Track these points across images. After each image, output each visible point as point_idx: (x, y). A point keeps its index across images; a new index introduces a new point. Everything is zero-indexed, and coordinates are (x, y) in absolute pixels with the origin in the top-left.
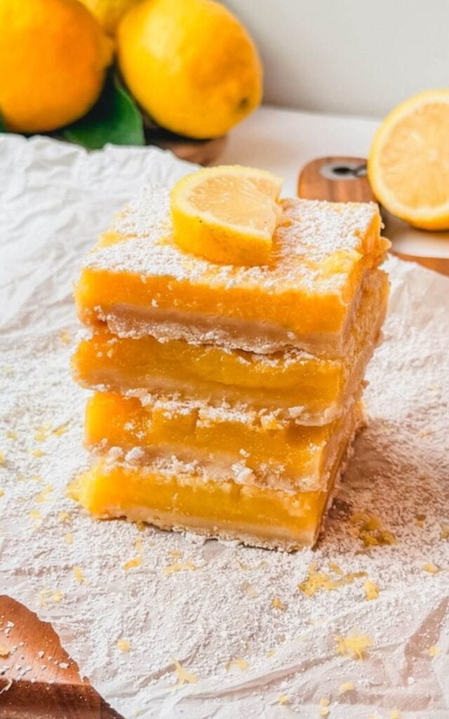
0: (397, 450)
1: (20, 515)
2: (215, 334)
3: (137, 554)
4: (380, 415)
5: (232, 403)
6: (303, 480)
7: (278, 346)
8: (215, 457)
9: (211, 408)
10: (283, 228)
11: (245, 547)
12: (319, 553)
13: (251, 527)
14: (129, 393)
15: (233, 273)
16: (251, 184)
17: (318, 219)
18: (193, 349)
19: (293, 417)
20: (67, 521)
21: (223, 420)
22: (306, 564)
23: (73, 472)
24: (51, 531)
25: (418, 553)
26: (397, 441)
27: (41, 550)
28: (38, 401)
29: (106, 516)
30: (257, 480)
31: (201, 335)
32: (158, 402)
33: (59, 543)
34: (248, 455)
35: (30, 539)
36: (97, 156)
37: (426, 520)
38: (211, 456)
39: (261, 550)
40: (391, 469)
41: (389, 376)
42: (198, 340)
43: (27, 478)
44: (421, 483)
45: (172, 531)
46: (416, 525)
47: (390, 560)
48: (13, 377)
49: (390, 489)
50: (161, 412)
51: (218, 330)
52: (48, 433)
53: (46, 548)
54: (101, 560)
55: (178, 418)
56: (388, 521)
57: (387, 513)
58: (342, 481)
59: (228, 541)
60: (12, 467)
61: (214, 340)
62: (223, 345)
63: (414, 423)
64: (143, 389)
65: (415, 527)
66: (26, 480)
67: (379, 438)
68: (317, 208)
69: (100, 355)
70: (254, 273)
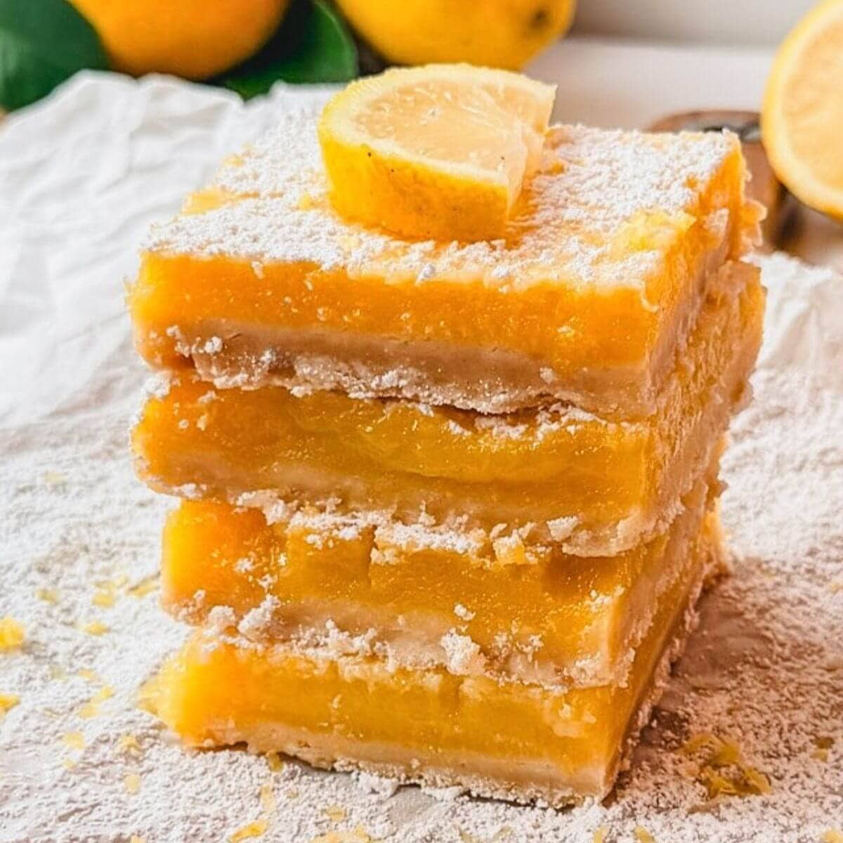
0: (786, 615)
1: (44, 740)
2: (400, 377)
3: (261, 813)
4: (754, 552)
5: (438, 514)
6: (579, 664)
7: (523, 397)
8: (408, 623)
9: (399, 526)
10: (548, 177)
11: (472, 799)
12: (616, 810)
13: (483, 760)
14: (244, 500)
15: (435, 254)
16: (485, 95)
17: (617, 161)
18: (359, 409)
19: (557, 540)
20: (133, 752)
21: (421, 548)
22: (589, 831)
23: (156, 661)
24: (98, 772)
25: (813, 810)
26: (785, 600)
27: (74, 806)
28: (105, 534)
29: (209, 743)
30: (489, 665)
31: (373, 378)
32: (298, 515)
33: (111, 793)
34: (471, 616)
35: (55, 786)
36: (260, 107)
37: (834, 746)
38: (401, 620)
39: (504, 805)
40: (771, 651)
41: (777, 482)
42: (368, 389)
43: (70, 673)
44: (827, 677)
45: (333, 770)
46: (814, 756)
47: (755, 823)
48: (64, 490)
49: (768, 690)
50: (302, 535)
51: (405, 368)
52: (121, 592)
53: (84, 802)
54: (187, 825)
55: (335, 546)
56: (759, 748)
57: (756, 734)
58: (673, 674)
59: (441, 788)
60: (43, 654)
61: (399, 389)
62: (416, 399)
63: (820, 565)
64: (268, 492)
65: (811, 760)
66: (66, 677)
67: (749, 594)
68: (618, 143)
69: (183, 424)
70: (475, 253)
